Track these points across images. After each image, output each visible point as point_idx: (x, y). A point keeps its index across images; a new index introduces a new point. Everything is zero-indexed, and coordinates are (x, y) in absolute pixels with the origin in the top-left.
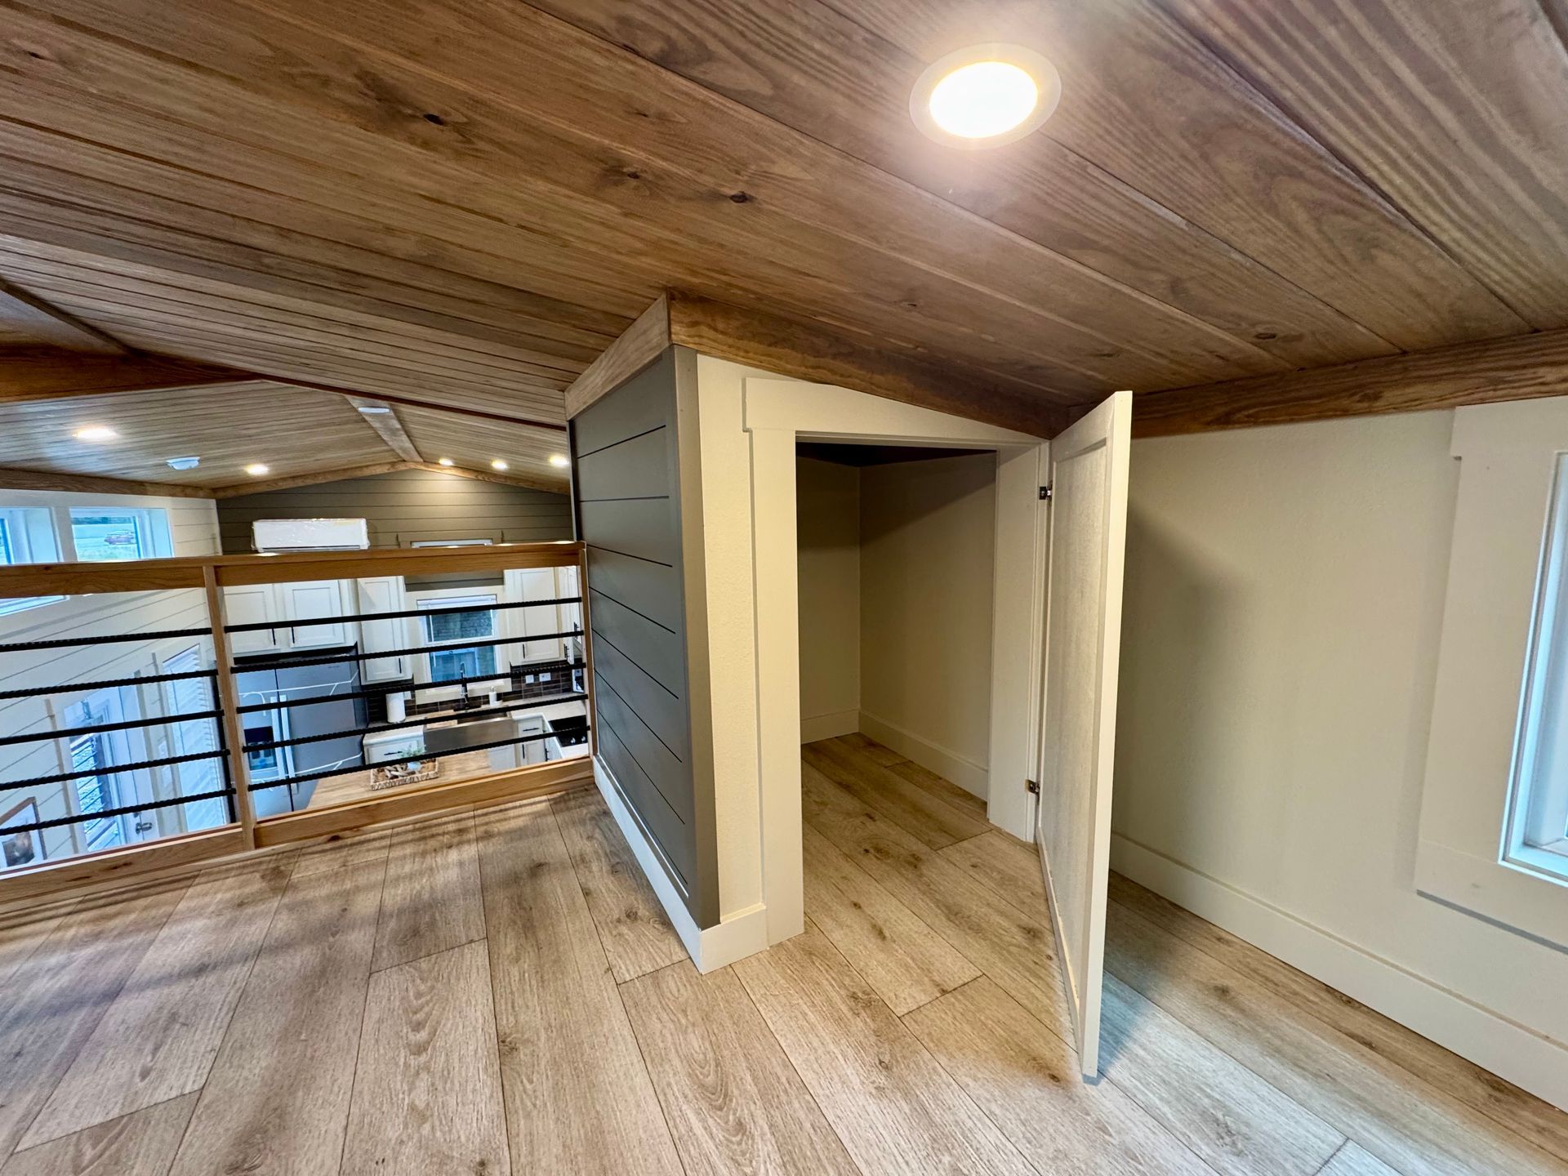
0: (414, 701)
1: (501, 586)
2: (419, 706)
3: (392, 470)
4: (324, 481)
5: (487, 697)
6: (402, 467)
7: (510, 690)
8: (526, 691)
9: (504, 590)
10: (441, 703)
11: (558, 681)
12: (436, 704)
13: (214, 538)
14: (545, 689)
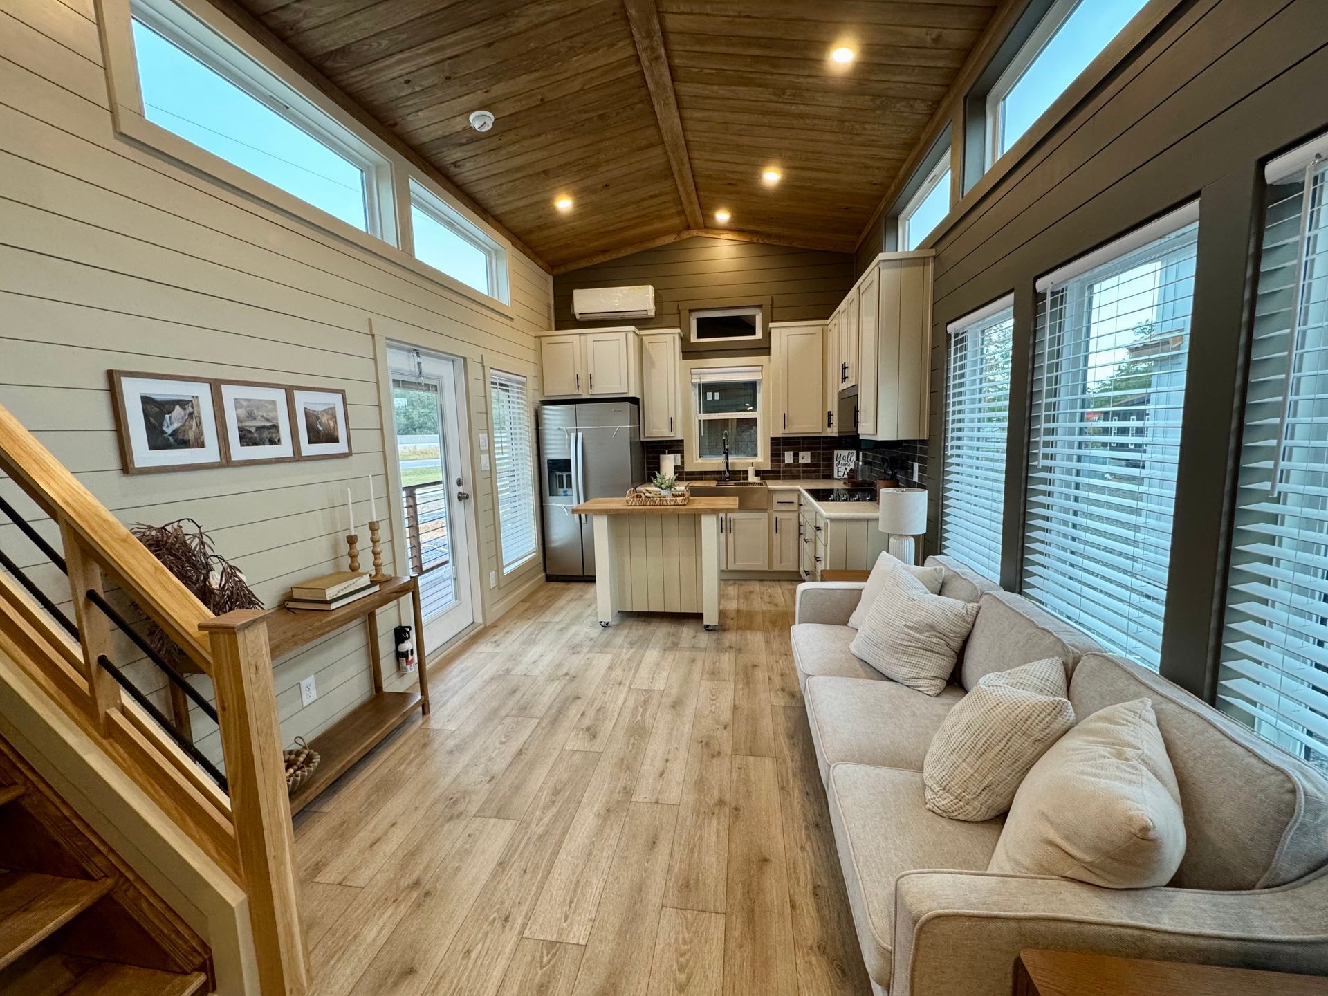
0: (683, 468)
1: (767, 357)
2: (688, 473)
3: (678, 239)
4: (625, 255)
5: (746, 472)
6: (685, 235)
7: (769, 468)
8: (784, 472)
9: (770, 361)
10: (706, 473)
11: (818, 466)
12: (700, 473)
13: (548, 306)
14: (804, 472)
